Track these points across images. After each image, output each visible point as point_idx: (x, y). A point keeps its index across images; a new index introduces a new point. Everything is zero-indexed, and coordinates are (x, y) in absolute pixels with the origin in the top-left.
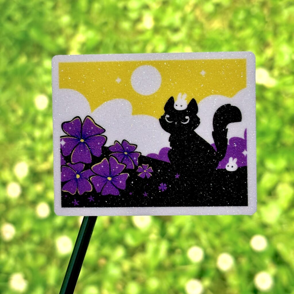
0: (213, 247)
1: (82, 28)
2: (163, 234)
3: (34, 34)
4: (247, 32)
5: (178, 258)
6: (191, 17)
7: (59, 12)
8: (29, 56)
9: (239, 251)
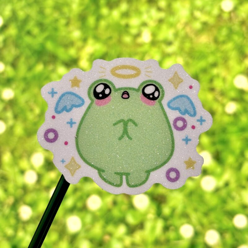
0: (202, 225)
1: (91, 41)
2: (159, 214)
3: (50, 46)
4: (229, 46)
5: (171, 235)
6: (182, 33)
7: (71, 28)
8: (46, 64)
9: (224, 228)
